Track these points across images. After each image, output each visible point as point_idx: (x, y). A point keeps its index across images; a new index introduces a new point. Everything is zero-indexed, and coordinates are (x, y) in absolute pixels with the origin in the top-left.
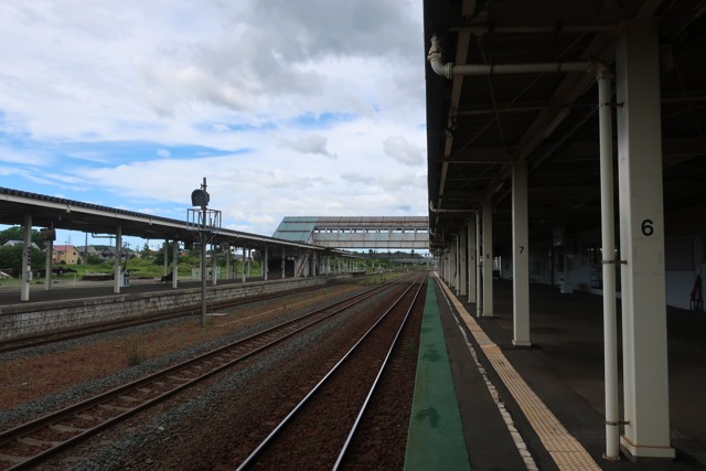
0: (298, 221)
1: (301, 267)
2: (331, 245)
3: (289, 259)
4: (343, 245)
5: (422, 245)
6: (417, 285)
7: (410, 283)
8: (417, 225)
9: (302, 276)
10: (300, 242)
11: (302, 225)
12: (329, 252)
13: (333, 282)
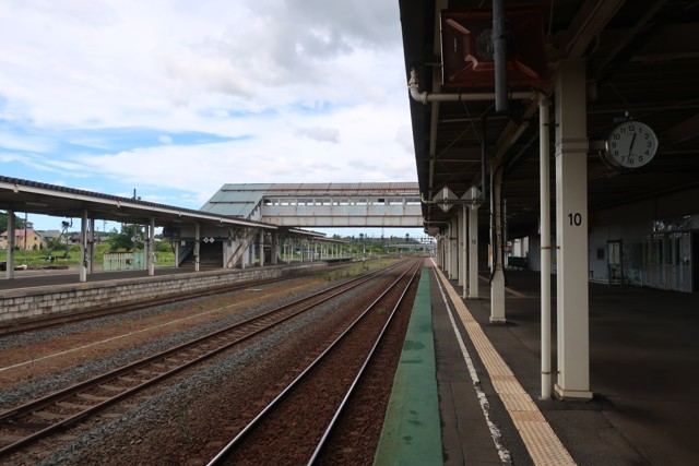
0: (241, 189)
1: (237, 253)
2: (287, 222)
3: (206, 240)
4: (302, 222)
5: (414, 222)
6: (406, 277)
7: (395, 276)
8: (407, 193)
9: (239, 266)
10: (236, 218)
11: (246, 194)
12: (284, 233)
13: (292, 275)
